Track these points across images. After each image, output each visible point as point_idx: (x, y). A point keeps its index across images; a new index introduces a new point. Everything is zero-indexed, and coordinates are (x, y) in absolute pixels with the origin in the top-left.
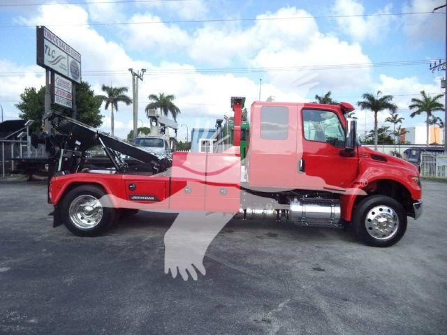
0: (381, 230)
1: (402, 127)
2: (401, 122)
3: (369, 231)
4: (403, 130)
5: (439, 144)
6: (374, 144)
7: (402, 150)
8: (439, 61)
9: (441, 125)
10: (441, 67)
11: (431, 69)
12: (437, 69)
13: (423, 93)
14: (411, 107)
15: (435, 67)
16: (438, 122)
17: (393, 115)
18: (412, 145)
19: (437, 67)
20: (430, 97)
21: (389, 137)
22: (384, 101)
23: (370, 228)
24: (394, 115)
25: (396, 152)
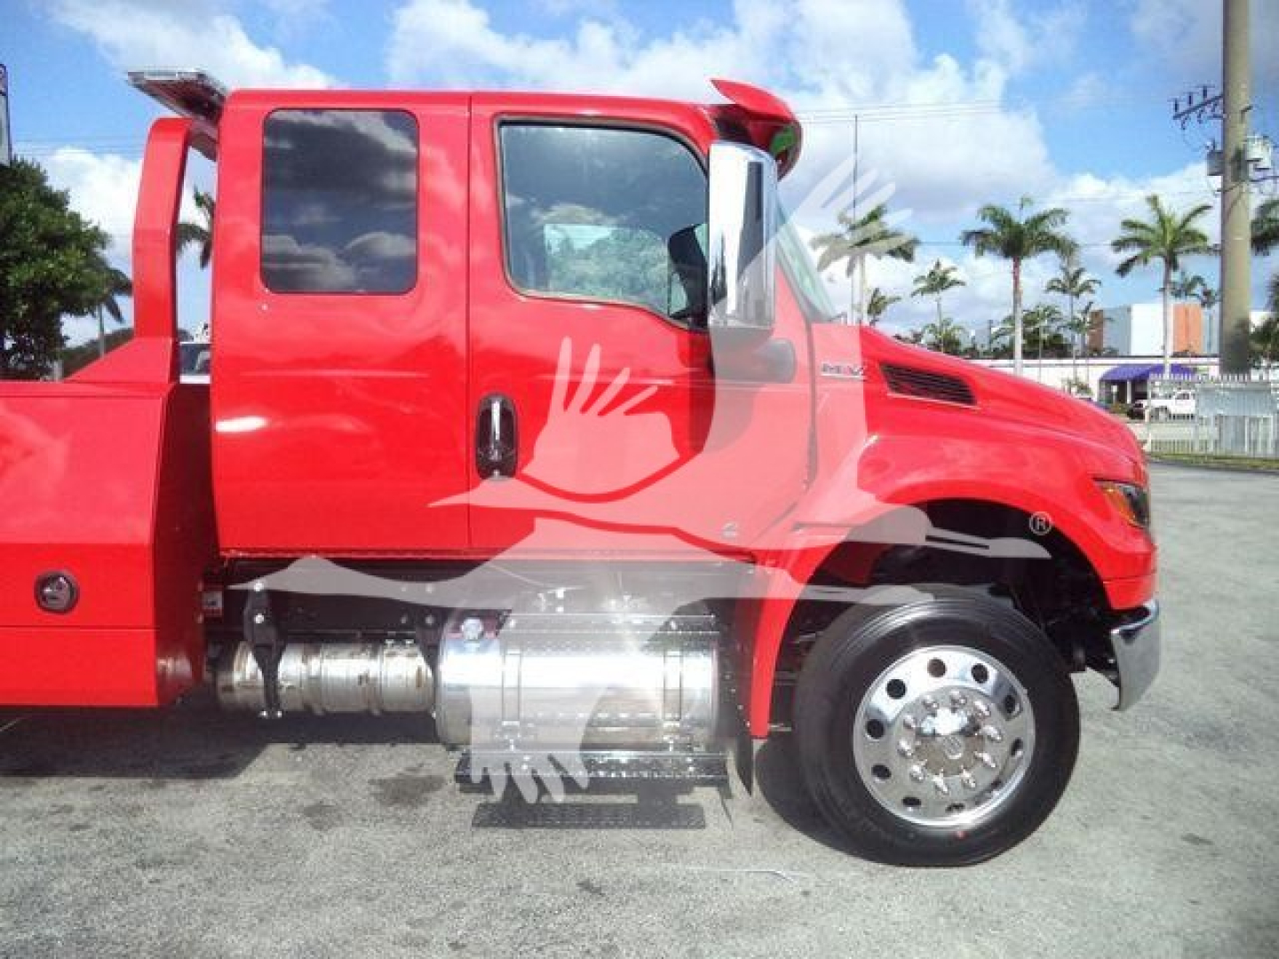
0: (939, 780)
1: (1094, 308)
2: (1092, 292)
3: (873, 784)
4: (1097, 314)
5: (1199, 352)
6: (1011, 357)
7: (1093, 373)
8: (1201, 89)
9: (1204, 298)
10: (1208, 109)
11: (1176, 117)
12: (1193, 115)
13: (1154, 201)
14: (1120, 245)
15: (1189, 111)
16: (1198, 290)
17: (1067, 273)
18: (1123, 357)
19: (1195, 109)
20: (1174, 215)
21: (1057, 337)
22: (1041, 228)
23: (882, 771)
24: (1073, 270)
25: (1076, 379)
